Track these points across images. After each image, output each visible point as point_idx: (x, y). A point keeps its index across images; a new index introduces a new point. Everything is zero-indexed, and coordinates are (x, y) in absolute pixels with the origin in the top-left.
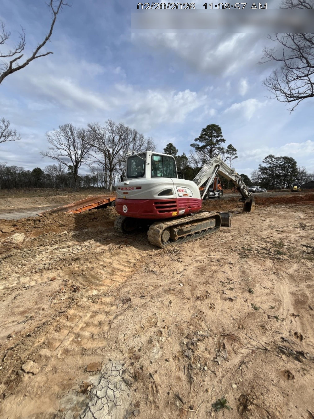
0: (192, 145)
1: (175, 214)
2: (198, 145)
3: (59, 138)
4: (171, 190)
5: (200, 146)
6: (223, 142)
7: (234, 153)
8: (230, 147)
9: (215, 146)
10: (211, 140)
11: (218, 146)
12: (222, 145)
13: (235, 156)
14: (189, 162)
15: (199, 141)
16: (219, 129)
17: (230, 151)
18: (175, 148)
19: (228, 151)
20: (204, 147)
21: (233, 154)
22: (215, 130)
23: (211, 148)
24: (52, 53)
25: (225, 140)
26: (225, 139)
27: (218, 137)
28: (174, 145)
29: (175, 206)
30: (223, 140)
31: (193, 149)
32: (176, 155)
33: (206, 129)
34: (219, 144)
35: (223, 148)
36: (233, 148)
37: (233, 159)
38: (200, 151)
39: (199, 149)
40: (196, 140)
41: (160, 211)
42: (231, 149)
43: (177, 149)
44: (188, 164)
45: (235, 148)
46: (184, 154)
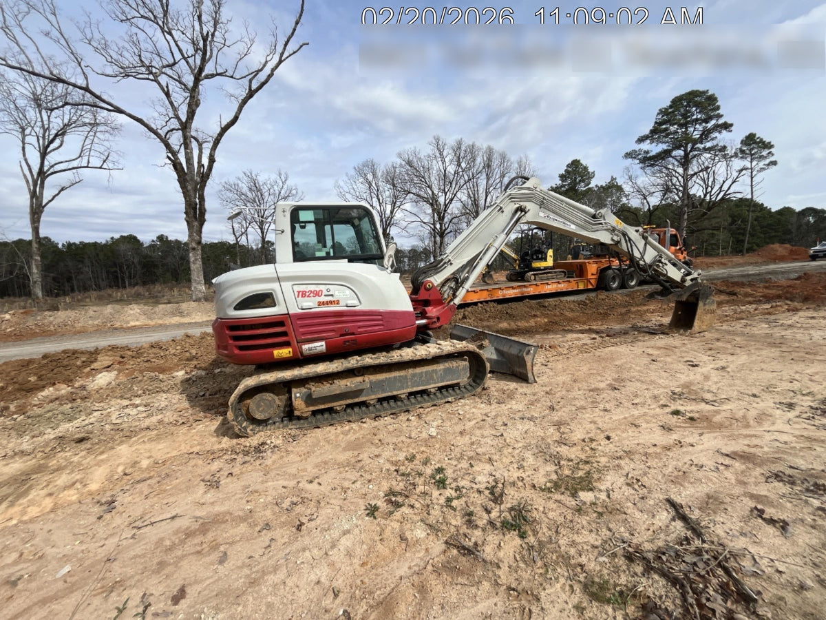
0: (629, 155)
1: (284, 353)
2: (647, 152)
3: (355, 187)
4: (271, 294)
5: (651, 154)
6: (724, 132)
7: (765, 153)
8: (750, 140)
9: (700, 146)
10: (685, 133)
11: (709, 145)
12: (722, 138)
13: (767, 161)
14: (627, 196)
15: (648, 141)
16: (712, 99)
17: (751, 150)
18: (586, 168)
19: (742, 151)
20: (665, 154)
21: (762, 157)
22: (697, 105)
23: (686, 155)
24: (308, 44)
25: (731, 125)
26: (729, 122)
27: (706, 121)
28: (583, 162)
29: (285, 334)
30: (726, 126)
31: (635, 165)
32: (589, 183)
33: (671, 107)
34: (713, 139)
35: (724, 148)
36: (762, 141)
37: (762, 170)
38: (652, 165)
39: (649, 161)
40: (641, 140)
41: (241, 348)
42: (754, 146)
43: (591, 170)
44: (624, 200)
45: (767, 139)
46: (613, 179)
